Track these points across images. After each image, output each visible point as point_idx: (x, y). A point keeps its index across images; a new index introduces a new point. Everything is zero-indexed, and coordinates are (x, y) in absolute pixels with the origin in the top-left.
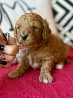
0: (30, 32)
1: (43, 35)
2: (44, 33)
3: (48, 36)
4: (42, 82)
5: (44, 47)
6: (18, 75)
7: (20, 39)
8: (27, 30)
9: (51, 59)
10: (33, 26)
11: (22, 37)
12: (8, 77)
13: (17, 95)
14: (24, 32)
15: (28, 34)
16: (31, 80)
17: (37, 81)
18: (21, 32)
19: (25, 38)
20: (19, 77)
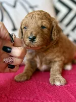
0: (38, 33)
1: (53, 35)
2: (54, 33)
3: (58, 36)
4: (54, 85)
5: (54, 48)
6: (26, 78)
7: (28, 41)
8: (35, 31)
9: (61, 60)
10: (42, 26)
11: (30, 38)
12: (15, 81)
13: (29, 100)
14: (31, 33)
15: (36, 35)
16: (41, 83)
17: (47, 84)
18: (28, 33)
19: (33, 40)
20: (27, 80)
